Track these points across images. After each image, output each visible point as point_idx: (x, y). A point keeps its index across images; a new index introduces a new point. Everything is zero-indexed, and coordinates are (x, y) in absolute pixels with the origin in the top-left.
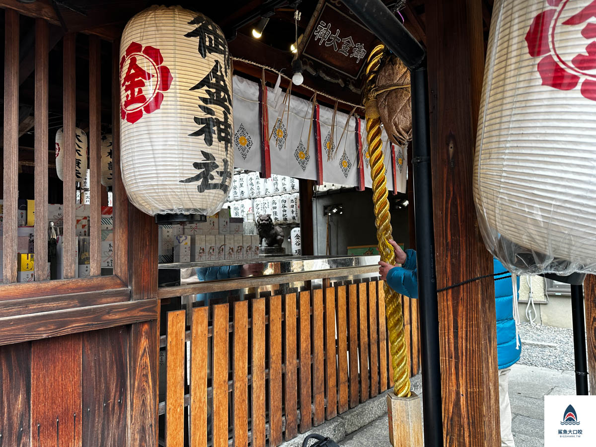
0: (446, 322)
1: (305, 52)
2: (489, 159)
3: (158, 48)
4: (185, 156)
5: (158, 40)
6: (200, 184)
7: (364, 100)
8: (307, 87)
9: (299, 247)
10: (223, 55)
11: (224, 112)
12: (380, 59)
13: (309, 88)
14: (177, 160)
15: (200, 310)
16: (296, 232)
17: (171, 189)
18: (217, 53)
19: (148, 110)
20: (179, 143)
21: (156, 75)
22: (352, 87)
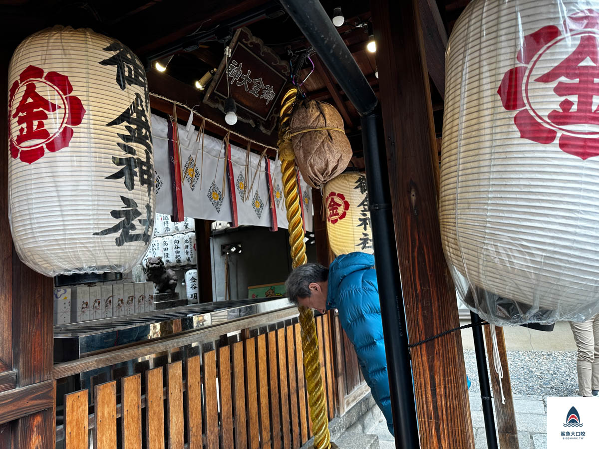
0: (422, 380)
1: (216, 90)
2: (468, 209)
3: (66, 74)
4: (100, 203)
5: (65, 65)
6: (119, 236)
7: (279, 141)
8: (220, 126)
9: (196, 291)
10: (143, 88)
11: (146, 151)
12: (293, 102)
13: (223, 127)
14: (90, 208)
15: (106, 387)
16: (191, 274)
17: (82, 243)
18: (137, 85)
19: (52, 147)
20: (94, 188)
21: (63, 106)
22: (262, 128)
